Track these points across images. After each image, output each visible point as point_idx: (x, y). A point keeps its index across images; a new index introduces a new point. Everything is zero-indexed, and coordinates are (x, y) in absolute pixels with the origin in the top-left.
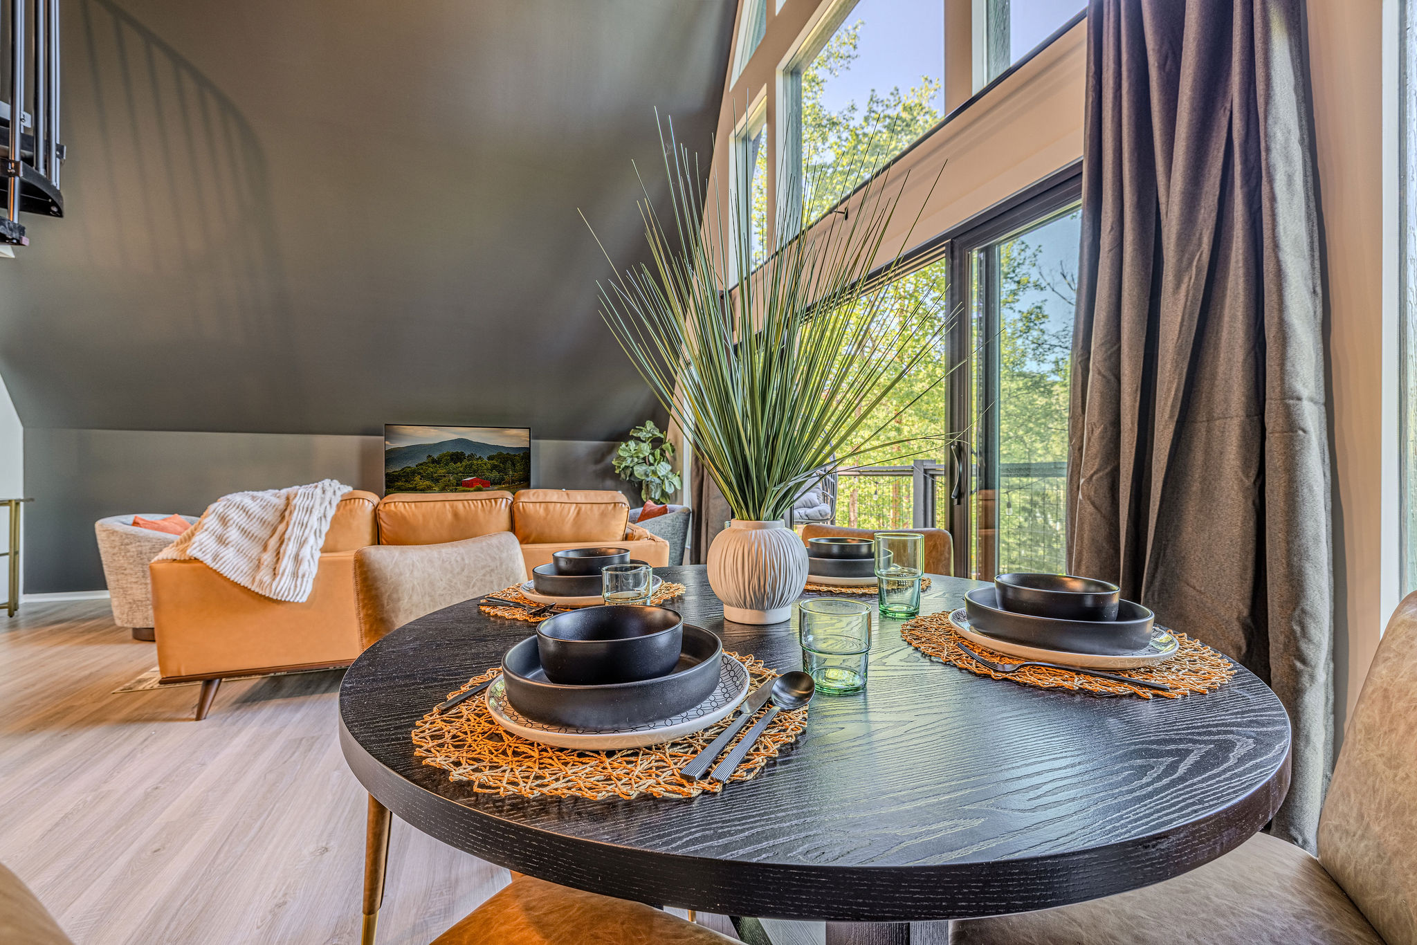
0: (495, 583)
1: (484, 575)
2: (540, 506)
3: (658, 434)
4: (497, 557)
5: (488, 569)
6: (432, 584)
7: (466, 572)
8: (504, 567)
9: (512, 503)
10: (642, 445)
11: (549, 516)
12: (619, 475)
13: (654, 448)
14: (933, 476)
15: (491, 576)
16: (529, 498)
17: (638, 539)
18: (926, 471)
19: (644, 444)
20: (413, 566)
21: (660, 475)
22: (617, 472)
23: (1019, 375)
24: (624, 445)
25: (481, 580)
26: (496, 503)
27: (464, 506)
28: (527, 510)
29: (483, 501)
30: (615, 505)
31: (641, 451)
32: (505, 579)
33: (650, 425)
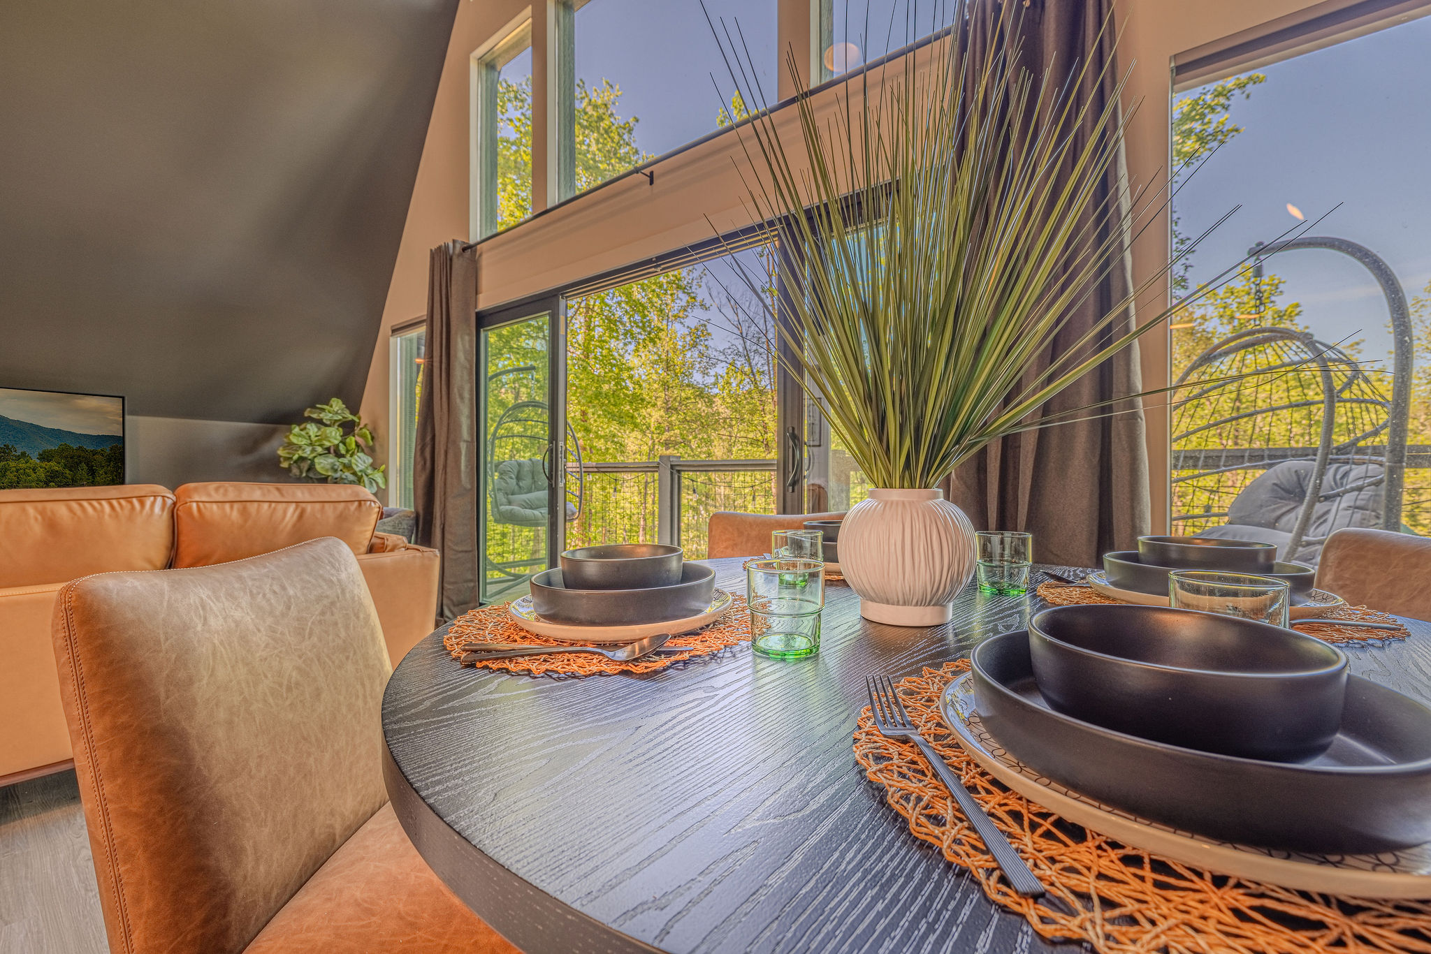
0: (340, 625)
1: (323, 613)
2: (232, 508)
3: (350, 417)
4: (334, 579)
5: (326, 602)
6: (244, 639)
7: (293, 612)
8: (348, 595)
9: (175, 504)
10: (328, 430)
11: (250, 523)
12: (289, 470)
13: (345, 435)
14: (679, 472)
15: (332, 614)
16: (209, 495)
17: (392, 550)
18: (672, 467)
19: (331, 429)
20: (204, 608)
21: (357, 469)
22: (285, 465)
23: (688, 386)
24: (296, 430)
25: (320, 622)
26: (142, 504)
27: (71, 510)
28: (207, 514)
29: (115, 503)
30: (360, 505)
31: (327, 438)
32: (354, 618)
33: (337, 404)
